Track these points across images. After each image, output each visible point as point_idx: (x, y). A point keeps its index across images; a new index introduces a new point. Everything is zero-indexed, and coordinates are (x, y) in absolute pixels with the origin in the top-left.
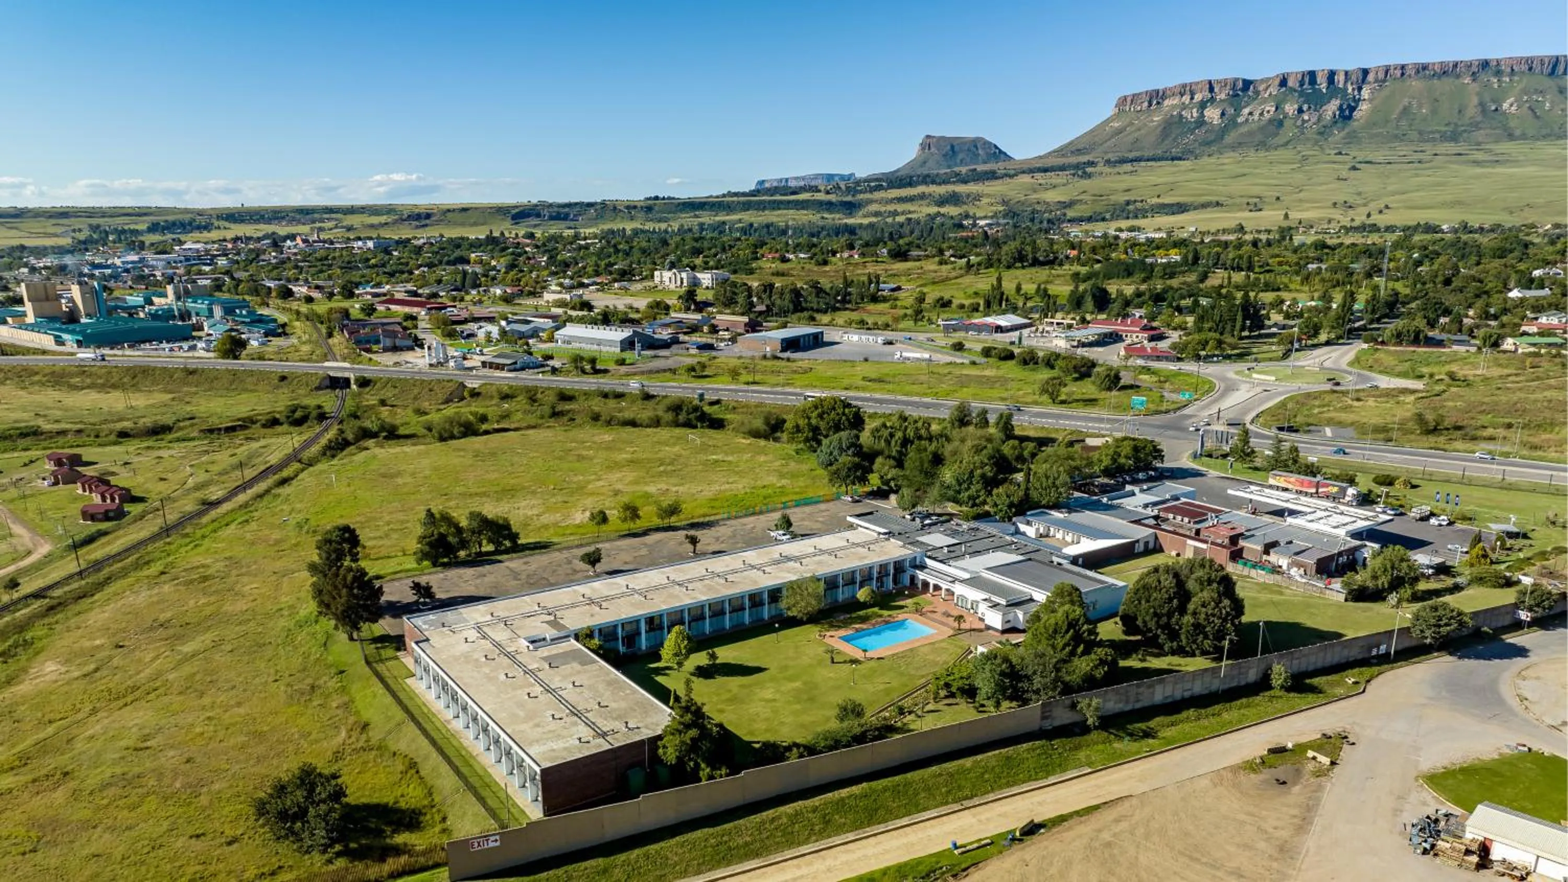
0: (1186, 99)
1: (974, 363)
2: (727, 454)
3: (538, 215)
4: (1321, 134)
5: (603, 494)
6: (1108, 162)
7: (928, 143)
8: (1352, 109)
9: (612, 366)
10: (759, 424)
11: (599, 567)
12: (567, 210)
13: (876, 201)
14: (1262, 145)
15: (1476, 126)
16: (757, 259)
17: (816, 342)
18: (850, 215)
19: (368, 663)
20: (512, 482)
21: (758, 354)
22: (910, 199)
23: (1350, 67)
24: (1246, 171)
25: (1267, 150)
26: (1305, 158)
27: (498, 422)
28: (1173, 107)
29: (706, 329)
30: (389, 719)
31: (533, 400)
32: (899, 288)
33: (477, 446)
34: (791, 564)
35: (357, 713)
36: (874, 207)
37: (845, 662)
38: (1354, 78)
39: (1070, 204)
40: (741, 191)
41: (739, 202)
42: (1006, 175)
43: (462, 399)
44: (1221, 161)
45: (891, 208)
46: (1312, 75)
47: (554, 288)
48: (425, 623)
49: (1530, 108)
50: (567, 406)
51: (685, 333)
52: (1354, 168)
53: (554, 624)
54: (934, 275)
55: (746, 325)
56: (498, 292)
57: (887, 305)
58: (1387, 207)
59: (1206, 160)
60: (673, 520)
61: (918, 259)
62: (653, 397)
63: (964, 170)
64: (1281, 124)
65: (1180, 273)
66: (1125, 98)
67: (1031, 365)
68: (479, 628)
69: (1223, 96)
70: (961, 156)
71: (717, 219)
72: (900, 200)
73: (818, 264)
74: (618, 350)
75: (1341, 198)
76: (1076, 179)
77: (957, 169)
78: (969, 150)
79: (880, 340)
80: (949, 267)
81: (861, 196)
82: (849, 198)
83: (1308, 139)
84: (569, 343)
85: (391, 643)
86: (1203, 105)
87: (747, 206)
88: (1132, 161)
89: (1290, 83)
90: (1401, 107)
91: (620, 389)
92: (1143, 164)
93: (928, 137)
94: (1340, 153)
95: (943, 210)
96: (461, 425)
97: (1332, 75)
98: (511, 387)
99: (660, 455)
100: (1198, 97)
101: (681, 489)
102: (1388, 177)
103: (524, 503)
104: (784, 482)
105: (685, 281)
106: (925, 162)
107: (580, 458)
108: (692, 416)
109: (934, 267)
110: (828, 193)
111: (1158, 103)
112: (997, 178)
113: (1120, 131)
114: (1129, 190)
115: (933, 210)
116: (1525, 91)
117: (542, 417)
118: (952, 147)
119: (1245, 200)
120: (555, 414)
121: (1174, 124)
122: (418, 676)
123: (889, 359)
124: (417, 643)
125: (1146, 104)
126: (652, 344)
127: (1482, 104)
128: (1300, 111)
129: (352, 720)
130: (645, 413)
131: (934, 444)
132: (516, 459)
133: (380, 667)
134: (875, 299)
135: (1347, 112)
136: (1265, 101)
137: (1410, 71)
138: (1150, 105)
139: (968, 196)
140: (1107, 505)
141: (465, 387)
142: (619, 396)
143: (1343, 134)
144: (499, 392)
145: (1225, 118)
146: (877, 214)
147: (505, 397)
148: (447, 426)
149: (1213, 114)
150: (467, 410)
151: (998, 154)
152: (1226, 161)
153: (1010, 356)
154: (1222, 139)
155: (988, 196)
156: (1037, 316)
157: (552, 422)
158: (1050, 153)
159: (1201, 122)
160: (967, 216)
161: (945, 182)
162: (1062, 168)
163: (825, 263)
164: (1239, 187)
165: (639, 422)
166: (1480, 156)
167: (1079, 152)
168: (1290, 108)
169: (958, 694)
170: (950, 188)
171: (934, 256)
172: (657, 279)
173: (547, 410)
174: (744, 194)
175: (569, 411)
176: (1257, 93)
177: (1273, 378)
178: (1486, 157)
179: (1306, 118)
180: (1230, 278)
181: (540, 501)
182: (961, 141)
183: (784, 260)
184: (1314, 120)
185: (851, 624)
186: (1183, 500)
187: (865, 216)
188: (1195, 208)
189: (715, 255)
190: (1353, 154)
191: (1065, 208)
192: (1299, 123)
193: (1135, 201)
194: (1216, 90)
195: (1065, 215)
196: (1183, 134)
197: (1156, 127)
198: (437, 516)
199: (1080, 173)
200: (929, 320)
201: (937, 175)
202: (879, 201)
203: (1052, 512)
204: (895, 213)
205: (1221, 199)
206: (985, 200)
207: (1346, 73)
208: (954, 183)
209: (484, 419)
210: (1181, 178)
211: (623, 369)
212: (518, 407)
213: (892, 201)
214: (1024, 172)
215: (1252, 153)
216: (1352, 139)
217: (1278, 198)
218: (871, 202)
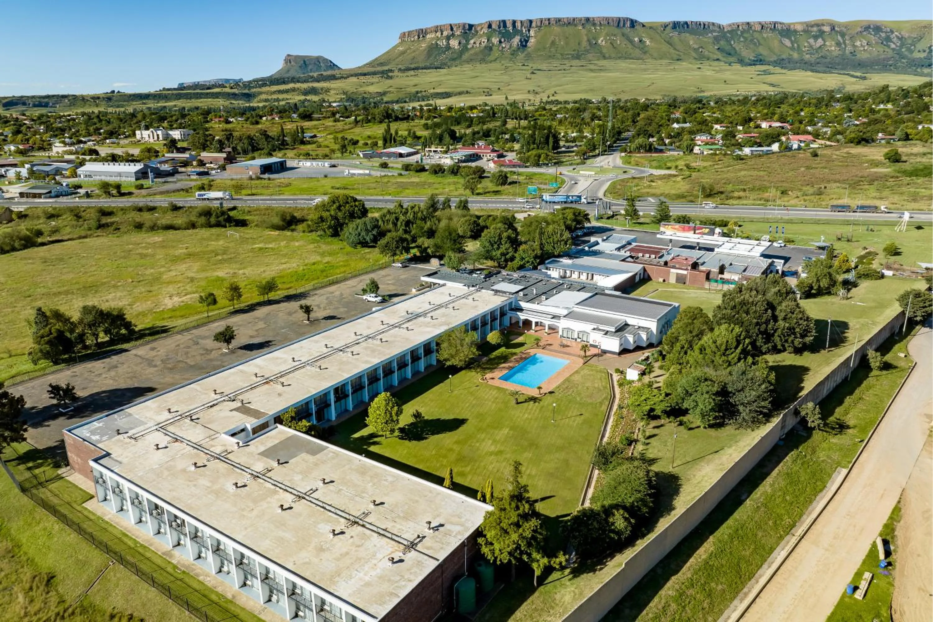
0: (439, 34)
1: (401, 175)
2: (266, 243)
3: (24, 104)
4: (512, 54)
5: (179, 282)
6: (400, 70)
7: (289, 59)
8: (527, 41)
9: (133, 190)
10: (276, 220)
11: (234, 343)
12: (46, 100)
13: (264, 93)
14: (483, 61)
15: (587, 51)
16: (208, 122)
17: (281, 167)
18: (249, 101)
19: (24, 490)
20: (90, 279)
21: (245, 176)
22: (287, 91)
23: (523, 19)
24: (478, 74)
25: (486, 63)
26: (507, 68)
27: (50, 236)
28: (432, 39)
29: (195, 163)
30: (83, 564)
31: (78, 217)
32: (315, 136)
33: (42, 254)
34: (422, 319)
35: (31, 561)
36: (264, 97)
37: (526, 401)
38: (526, 25)
39: (384, 93)
40: (172, 87)
41: (173, 94)
42: (342, 77)
43: (11, 220)
44: (462, 69)
45: (275, 97)
46: (504, 22)
47: (57, 144)
48: (93, 433)
49: (611, 43)
50: (109, 220)
51: (181, 166)
52: (533, 73)
53: (244, 409)
54: (334, 128)
55: (225, 159)
56: (13, 148)
57: (314, 145)
58: (555, 93)
59: (454, 68)
60: (272, 296)
61: (319, 120)
62: (180, 208)
63: (315, 75)
64: (491, 49)
65: (488, 121)
66: (404, 33)
67: (440, 174)
68: (162, 428)
69: (458, 33)
70: (310, 67)
71: (159, 105)
72: (280, 92)
73: (252, 124)
74: (133, 179)
75: (531, 89)
76: (384, 79)
77: (311, 74)
78: (315, 64)
79: (326, 165)
80: (342, 123)
81: (254, 90)
82: (246, 91)
83: (506, 57)
84: (90, 176)
85: (46, 459)
86: (448, 38)
87: (179, 97)
88: (413, 69)
89: (494, 26)
90: (550, 41)
91: (151, 204)
92: (420, 71)
93: (289, 55)
94: (524, 65)
95: (308, 98)
96: (21, 239)
97: (514, 22)
98: (55, 209)
99: (210, 248)
100: (445, 33)
101: (246, 271)
102: (551, 77)
103: (110, 297)
104: (327, 259)
105: (161, 137)
106: (289, 71)
107: (143, 256)
108: (221, 219)
109: (331, 124)
110: (232, 88)
111: (423, 36)
112: (337, 79)
113: (403, 53)
114: (416, 85)
115: (302, 98)
116: (607, 35)
117: (90, 229)
118: (304, 62)
119: (482, 90)
120: (101, 226)
121: (434, 49)
122: (101, 496)
123: (341, 175)
124: (96, 460)
125: (416, 37)
126: (159, 174)
127: (589, 40)
128: (500, 42)
129: (27, 574)
130: (180, 220)
131: (428, 223)
132: (83, 261)
133: (43, 493)
134: (303, 142)
135: (524, 43)
136: (481, 36)
137: (553, 22)
138: (419, 38)
139: (322, 89)
140: (589, 252)
141: (12, 211)
142: (152, 209)
143: (523, 55)
144: (45, 212)
145: (461, 45)
146: (266, 100)
147: (51, 216)
148: (7, 240)
149: (454, 43)
150: (23, 227)
151: (333, 66)
152: (465, 69)
153: (422, 169)
154: (461, 57)
155: (334, 89)
156: (420, 147)
157: (99, 232)
158: (365, 65)
159: (448, 47)
160: (324, 101)
161: (305, 81)
162: (374, 73)
163: (257, 123)
164: (475, 84)
165: (177, 226)
166: (592, 67)
167: (382, 64)
168: (495, 40)
169: (664, 416)
170: (311, 85)
171: (329, 117)
172: (138, 136)
173: (93, 223)
174: (175, 89)
175: (112, 223)
176: (477, 32)
177: (593, 173)
178: (596, 68)
179: (504, 46)
180: (519, 123)
181: (125, 293)
182: (310, 58)
183: (228, 122)
184: (508, 47)
185: (498, 364)
186: (634, 244)
187: (259, 102)
188: (455, 95)
189: (176, 121)
190: (531, 65)
191: (381, 95)
192: (500, 48)
193: (421, 91)
194: (454, 29)
195: (382, 100)
196: (439, 54)
197: (425, 50)
198: (48, 314)
199: (385, 76)
200: (350, 152)
201: (299, 77)
202: (267, 93)
203: (561, 260)
204: (278, 100)
205: (469, 90)
206: (332, 92)
207: (521, 22)
208: (312, 82)
209: (39, 233)
210: (443, 79)
211: (143, 192)
212: (65, 223)
213: (274, 92)
214: (352, 76)
215: (478, 65)
216: (529, 57)
217: (499, 89)
218: (261, 93)
